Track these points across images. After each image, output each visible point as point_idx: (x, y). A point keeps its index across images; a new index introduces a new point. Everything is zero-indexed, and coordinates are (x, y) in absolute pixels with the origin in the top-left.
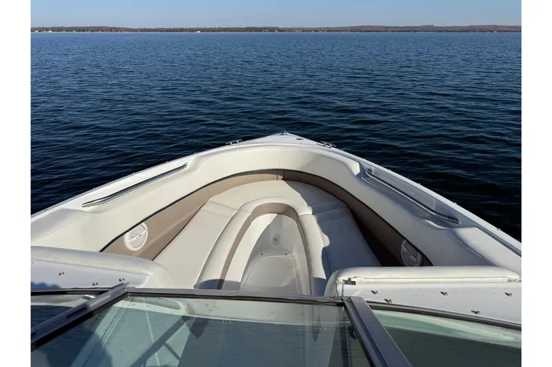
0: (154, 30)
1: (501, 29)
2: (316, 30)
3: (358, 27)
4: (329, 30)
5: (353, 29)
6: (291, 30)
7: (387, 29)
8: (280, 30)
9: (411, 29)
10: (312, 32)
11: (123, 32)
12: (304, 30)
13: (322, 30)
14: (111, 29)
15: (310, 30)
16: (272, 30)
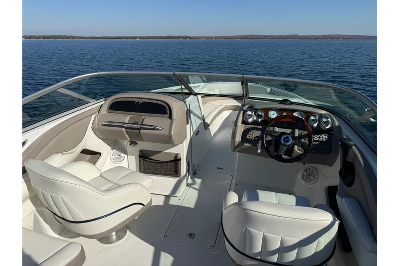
0: (100, 38)
1: (344, 37)
2: (216, 38)
3: (246, 36)
4: (225, 38)
5: (242, 37)
6: (198, 38)
7: (265, 37)
8: (190, 38)
9: (282, 37)
10: (214, 39)
11: (77, 39)
12: (207, 38)
13: (221, 38)
14: (69, 37)
15: (212, 38)
16: (185, 38)
